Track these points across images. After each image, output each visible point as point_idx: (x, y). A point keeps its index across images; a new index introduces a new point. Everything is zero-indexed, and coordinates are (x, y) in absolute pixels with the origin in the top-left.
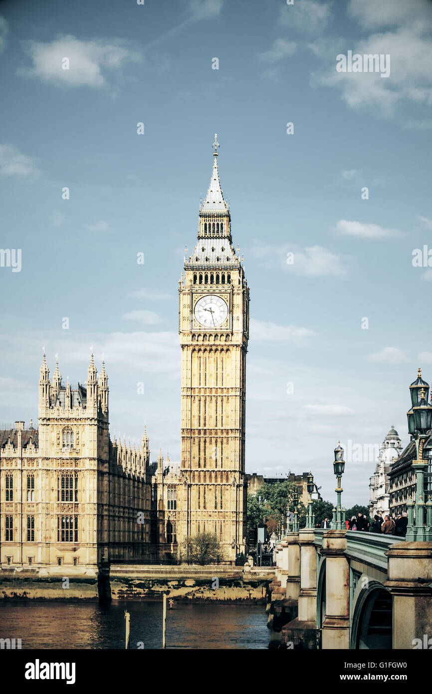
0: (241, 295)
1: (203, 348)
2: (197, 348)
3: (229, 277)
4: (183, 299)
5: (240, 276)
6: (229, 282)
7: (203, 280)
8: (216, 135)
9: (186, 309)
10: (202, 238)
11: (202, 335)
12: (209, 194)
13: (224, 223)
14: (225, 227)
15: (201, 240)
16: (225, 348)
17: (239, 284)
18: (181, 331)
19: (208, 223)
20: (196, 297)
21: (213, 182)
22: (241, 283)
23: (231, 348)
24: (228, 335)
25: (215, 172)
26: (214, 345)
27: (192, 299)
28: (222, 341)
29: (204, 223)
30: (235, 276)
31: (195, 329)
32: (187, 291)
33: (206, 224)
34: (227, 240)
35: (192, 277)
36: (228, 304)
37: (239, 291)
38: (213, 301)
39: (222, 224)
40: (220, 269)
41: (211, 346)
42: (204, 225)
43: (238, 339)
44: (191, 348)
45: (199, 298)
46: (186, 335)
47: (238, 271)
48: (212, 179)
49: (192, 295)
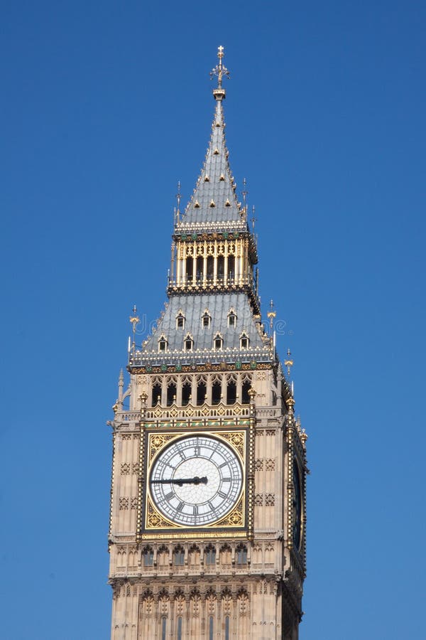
0: (280, 433)
1: (171, 589)
2: (155, 589)
3: (247, 386)
4: (120, 451)
5: (276, 383)
6: (246, 399)
7: (209, 395)
8: (221, 48)
9: (128, 478)
10: (180, 293)
11: (171, 549)
12: (201, 187)
13: (236, 255)
14: (239, 265)
15: (175, 299)
16: (234, 588)
17: (274, 403)
18: (111, 538)
19: (195, 256)
20: (157, 442)
21: (210, 159)
22: (279, 402)
23: (250, 586)
24: (241, 548)
25: (217, 135)
26: (202, 576)
27: (145, 448)
28: (224, 565)
29: (185, 257)
30: (263, 385)
31: (152, 532)
32: (132, 428)
33: (189, 260)
34: (242, 297)
35: (148, 389)
36: (243, 460)
37: (273, 424)
38: (203, 452)
39: (231, 258)
40: (223, 365)
41: (194, 580)
42: (184, 263)
43: (270, 560)
44: (140, 588)
45: (164, 445)
46: (127, 551)
47: (271, 372)
48: (210, 153)
49: (146, 436)
